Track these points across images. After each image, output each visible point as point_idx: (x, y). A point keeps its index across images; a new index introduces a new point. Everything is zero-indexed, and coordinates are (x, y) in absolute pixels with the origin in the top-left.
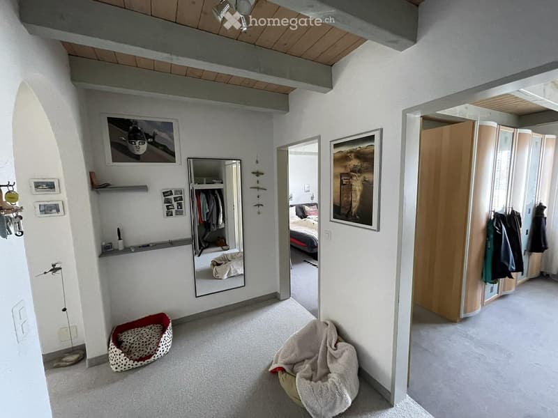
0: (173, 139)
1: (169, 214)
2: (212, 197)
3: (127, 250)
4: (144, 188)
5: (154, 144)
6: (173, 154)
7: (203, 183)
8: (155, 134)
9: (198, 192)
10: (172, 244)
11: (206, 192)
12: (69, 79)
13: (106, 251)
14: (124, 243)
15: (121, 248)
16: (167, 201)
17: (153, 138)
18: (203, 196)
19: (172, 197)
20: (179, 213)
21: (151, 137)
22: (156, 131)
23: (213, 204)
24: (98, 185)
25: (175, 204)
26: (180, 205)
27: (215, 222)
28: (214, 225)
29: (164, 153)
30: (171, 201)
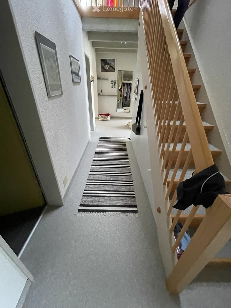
0: (115, 64)
1: (112, 87)
2: (129, 87)
3: (103, 95)
4: (107, 79)
5: (110, 66)
6: (114, 69)
7: (126, 80)
8: (110, 63)
9: (124, 84)
10: (112, 96)
11: (127, 84)
12: (92, 46)
13: (99, 94)
14: (102, 94)
15: (101, 95)
16: (112, 83)
17: (110, 64)
18: (126, 85)
19: (113, 82)
20: (115, 87)
21: (109, 64)
22: (111, 62)
23: (129, 90)
24: (98, 78)
25: (114, 84)
26: (115, 85)
27: (129, 97)
28: (128, 98)
29: (112, 69)
30: (113, 83)
